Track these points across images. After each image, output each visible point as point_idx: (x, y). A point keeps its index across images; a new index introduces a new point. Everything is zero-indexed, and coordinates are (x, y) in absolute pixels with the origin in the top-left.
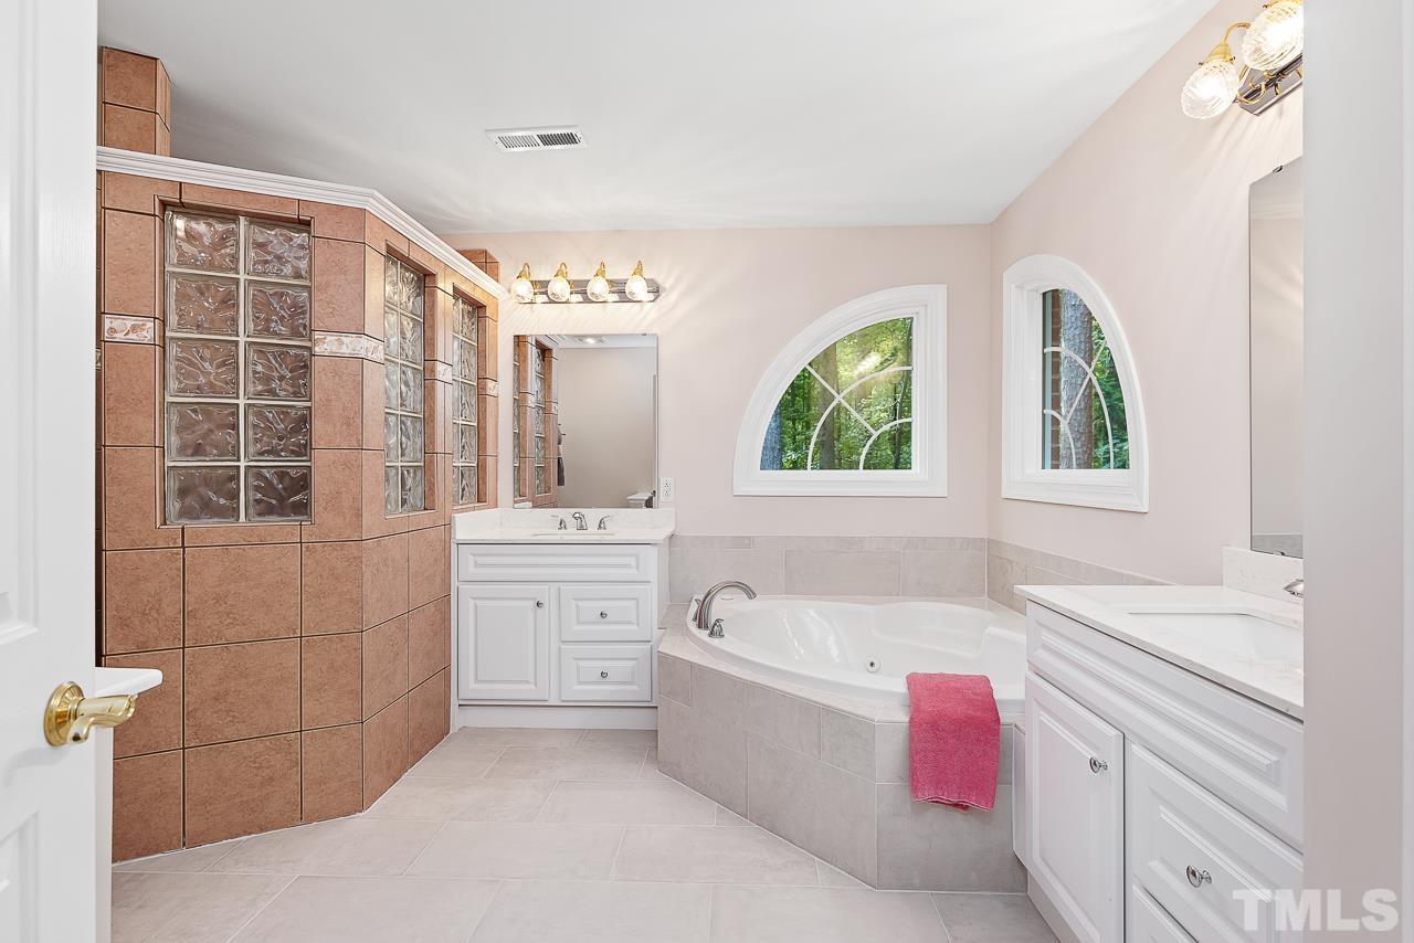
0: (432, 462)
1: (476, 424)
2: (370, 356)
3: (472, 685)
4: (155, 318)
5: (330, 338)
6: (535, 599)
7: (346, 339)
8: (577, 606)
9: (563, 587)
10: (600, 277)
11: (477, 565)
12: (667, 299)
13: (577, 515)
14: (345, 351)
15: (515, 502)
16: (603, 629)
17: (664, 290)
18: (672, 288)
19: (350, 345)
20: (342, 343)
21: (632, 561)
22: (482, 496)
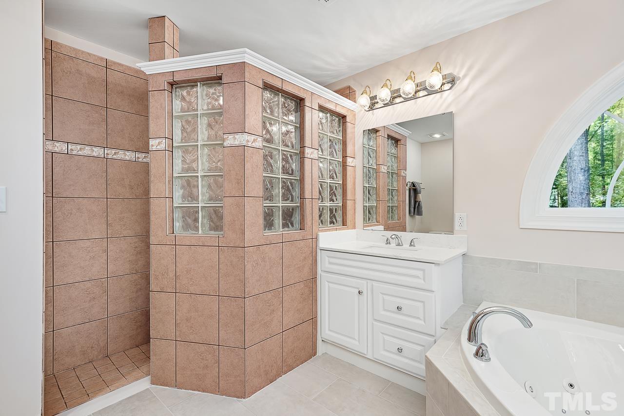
0: (303, 204)
1: (341, 182)
2: (250, 144)
3: (327, 332)
4: (166, 138)
5: (231, 137)
6: (358, 288)
7: (237, 136)
8: (384, 299)
9: (375, 284)
10: (409, 81)
11: (330, 263)
12: (460, 86)
13: (393, 236)
14: (237, 143)
15: (364, 227)
16: (398, 318)
17: (459, 78)
18: (465, 76)
19: (240, 139)
20: (235, 138)
21: (420, 274)
22: (345, 223)
